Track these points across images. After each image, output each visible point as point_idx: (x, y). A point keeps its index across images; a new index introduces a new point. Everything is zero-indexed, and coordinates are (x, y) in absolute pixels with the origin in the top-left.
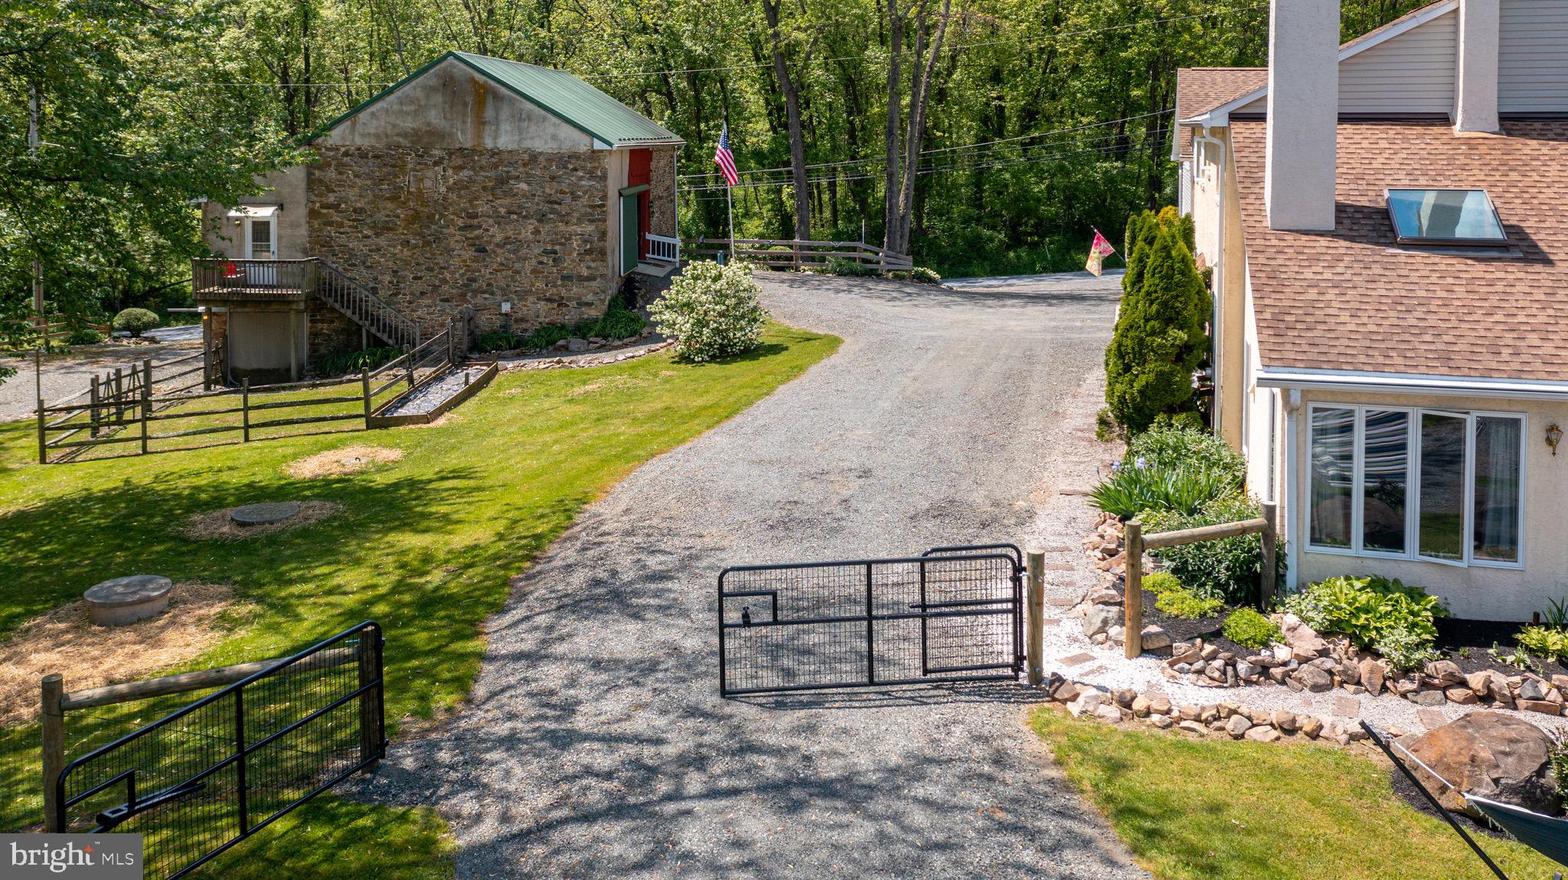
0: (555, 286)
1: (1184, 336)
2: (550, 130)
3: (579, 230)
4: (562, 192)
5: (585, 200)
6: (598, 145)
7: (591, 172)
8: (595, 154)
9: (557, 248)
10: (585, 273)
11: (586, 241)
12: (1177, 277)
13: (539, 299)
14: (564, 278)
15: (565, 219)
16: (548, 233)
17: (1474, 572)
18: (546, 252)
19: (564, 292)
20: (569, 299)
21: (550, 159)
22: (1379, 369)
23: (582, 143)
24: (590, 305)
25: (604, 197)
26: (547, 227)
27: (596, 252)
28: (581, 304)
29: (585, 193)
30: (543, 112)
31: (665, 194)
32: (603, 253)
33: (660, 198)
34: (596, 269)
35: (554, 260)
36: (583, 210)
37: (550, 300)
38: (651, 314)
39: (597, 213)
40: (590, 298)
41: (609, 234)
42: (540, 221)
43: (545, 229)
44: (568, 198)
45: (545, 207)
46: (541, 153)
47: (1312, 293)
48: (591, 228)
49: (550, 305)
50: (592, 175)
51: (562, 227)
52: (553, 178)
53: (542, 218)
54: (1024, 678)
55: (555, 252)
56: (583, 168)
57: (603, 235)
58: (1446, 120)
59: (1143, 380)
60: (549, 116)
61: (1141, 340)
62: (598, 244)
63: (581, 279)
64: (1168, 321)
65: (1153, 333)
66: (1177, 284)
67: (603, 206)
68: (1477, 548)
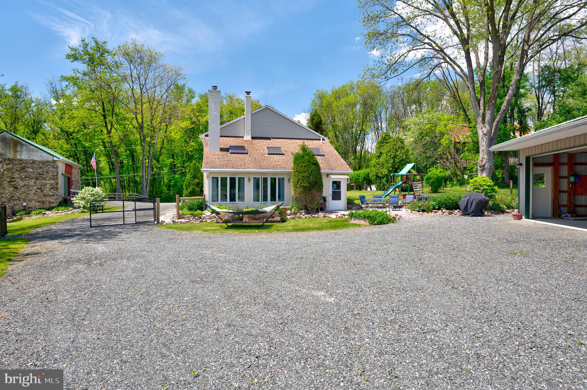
0: (41, 198)
1: (198, 181)
2: (40, 154)
3: (49, 182)
4: (43, 172)
5: (51, 174)
6: (55, 159)
7: (53, 166)
8: (54, 161)
9: (42, 187)
10: (51, 194)
11: (51, 185)
12: (197, 169)
13: (36, 202)
14: (44, 196)
15: (44, 179)
16: (39, 183)
17: (238, 204)
18: (38, 188)
19: (44, 199)
20: (46, 201)
21: (39, 162)
22: (222, 168)
23: (50, 158)
24: (53, 203)
25: (57, 173)
26: (39, 181)
27: (55, 188)
28: (50, 203)
29: (51, 172)
30: (37, 149)
31: (77, 181)
32: (57, 188)
33: (75, 181)
34: (55, 193)
35: (41, 191)
36: (50, 177)
37: (40, 202)
38: (72, 201)
39: (55, 177)
40: (53, 201)
41: (59, 184)
42: (36, 180)
43: (38, 182)
44: (46, 173)
45: (38, 176)
46: (36, 161)
47: (214, 159)
48: (53, 182)
49: (39, 203)
50: (53, 167)
51: (43, 181)
52: (40, 168)
53: (37, 179)
54: (156, 222)
55: (41, 188)
56: (51, 165)
57: (57, 184)
58: (243, 137)
59: (190, 190)
60: (39, 150)
61: (189, 183)
62: (55, 186)
63: (50, 196)
64: (195, 178)
65: (192, 180)
66: (197, 171)
67: (57, 175)
68: (239, 200)
